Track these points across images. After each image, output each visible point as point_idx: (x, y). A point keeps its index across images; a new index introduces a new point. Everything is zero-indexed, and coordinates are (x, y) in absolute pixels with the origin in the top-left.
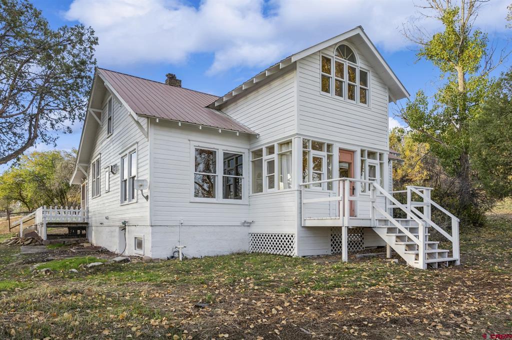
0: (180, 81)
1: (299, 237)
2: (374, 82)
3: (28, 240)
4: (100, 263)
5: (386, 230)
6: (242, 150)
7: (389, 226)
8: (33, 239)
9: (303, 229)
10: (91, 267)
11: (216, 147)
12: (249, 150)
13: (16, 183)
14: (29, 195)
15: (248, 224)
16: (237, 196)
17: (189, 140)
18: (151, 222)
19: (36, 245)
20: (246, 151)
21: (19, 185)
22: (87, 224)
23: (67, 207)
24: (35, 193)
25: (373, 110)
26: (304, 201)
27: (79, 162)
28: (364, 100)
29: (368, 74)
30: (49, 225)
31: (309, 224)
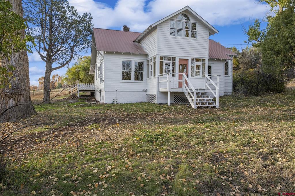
0: (129, 28)
1: (157, 96)
2: (199, 27)
3: (72, 97)
4: (85, 104)
5: (187, 93)
6: (143, 60)
7: (192, 92)
8: (74, 97)
9: (160, 93)
10: (81, 105)
11: (131, 60)
12: (146, 60)
13: (77, 72)
14: (82, 78)
15: (146, 91)
16: (142, 79)
17: (120, 58)
18: (105, 90)
19: (75, 99)
20: (145, 61)
21: (78, 72)
22: (95, 91)
23: (89, 84)
24: (85, 76)
25: (199, 40)
26: (160, 81)
27: (91, 65)
28: (193, 36)
29: (197, 24)
30: (80, 91)
31: (161, 90)
